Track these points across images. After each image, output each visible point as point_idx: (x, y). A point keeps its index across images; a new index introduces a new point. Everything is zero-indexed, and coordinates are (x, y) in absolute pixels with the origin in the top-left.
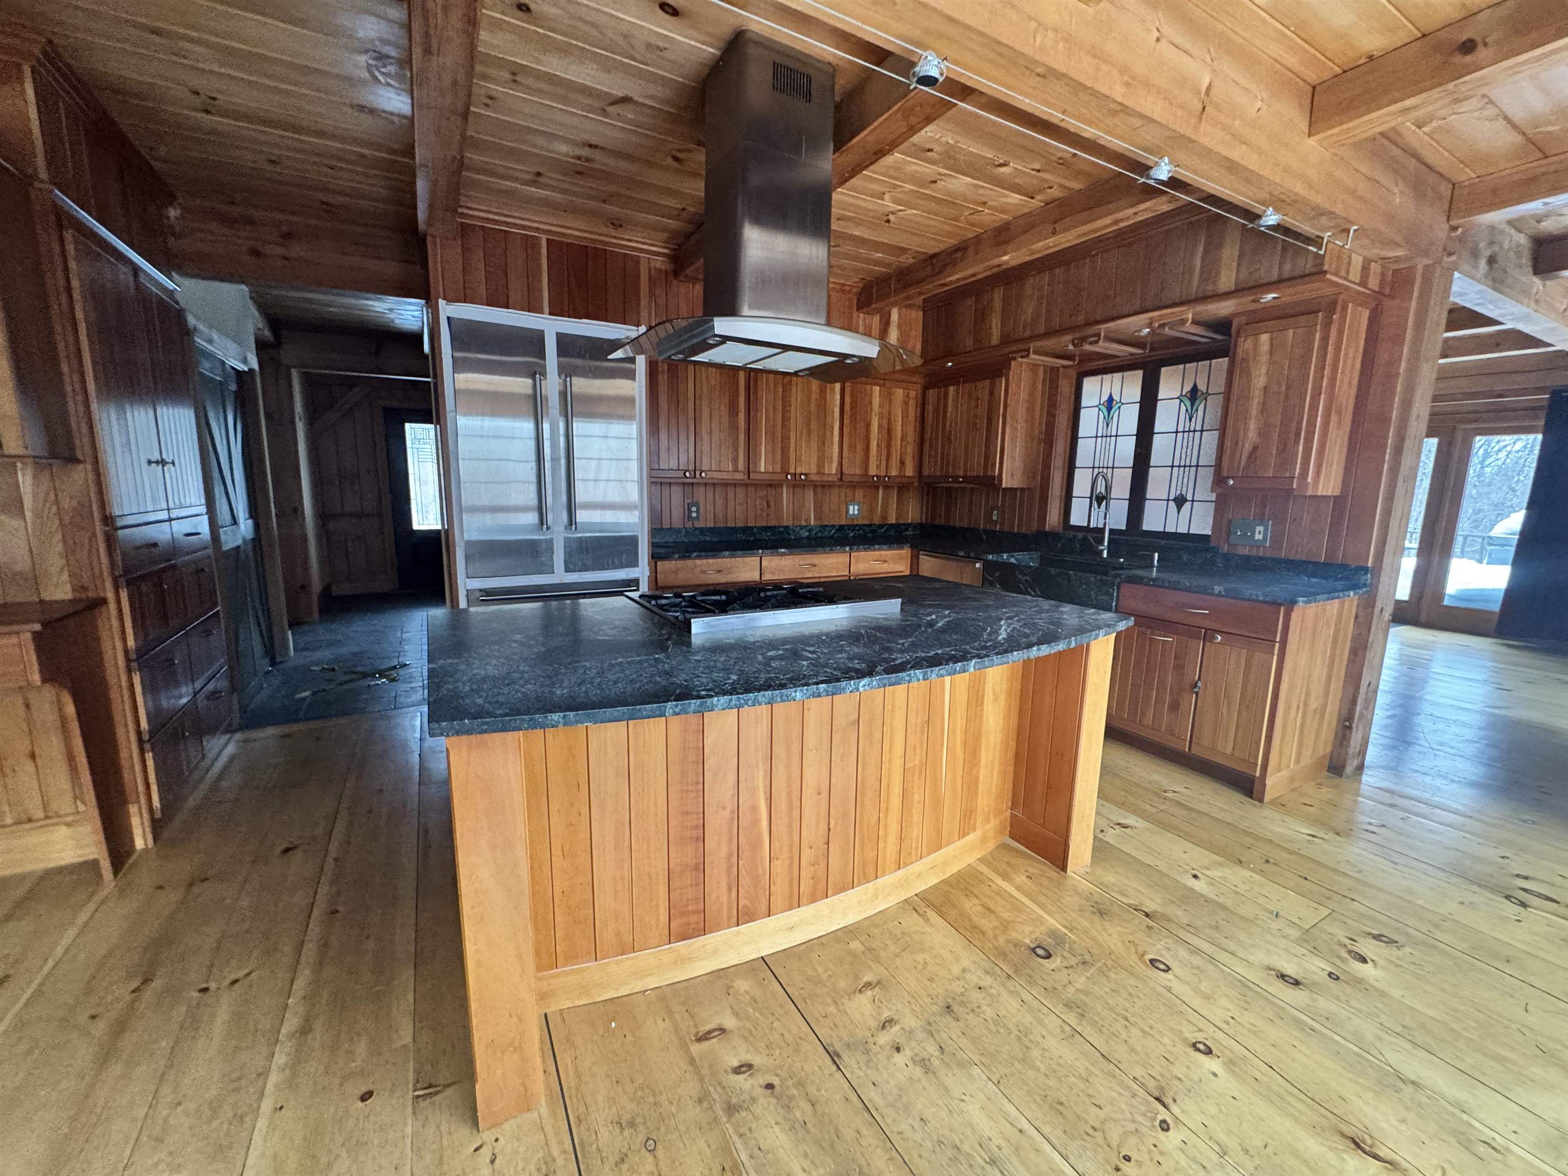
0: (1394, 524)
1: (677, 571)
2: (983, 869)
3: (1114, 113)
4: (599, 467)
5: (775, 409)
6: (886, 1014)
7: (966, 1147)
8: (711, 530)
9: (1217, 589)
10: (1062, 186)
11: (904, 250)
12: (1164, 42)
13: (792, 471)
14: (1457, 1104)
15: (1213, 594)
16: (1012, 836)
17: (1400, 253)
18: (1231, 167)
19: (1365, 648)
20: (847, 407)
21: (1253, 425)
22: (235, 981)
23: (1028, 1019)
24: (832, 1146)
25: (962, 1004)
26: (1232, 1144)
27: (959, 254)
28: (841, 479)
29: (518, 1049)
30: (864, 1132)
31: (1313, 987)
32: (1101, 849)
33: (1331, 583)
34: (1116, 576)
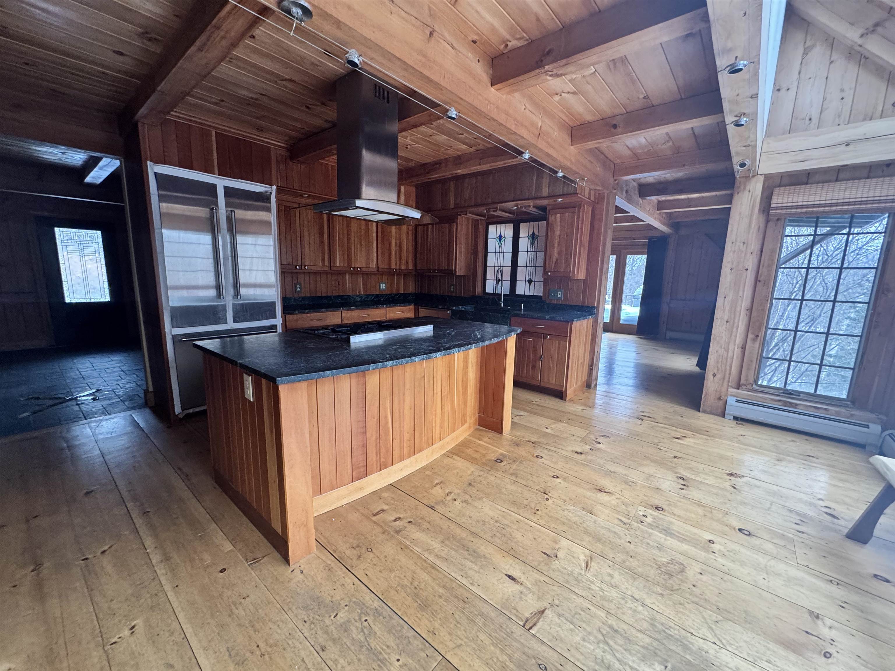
0: (602, 289)
1: (297, 320)
2: (471, 438)
3: (511, 134)
4: (251, 263)
5: (343, 234)
6: (447, 491)
7: (487, 520)
8: (309, 298)
9: (547, 317)
10: (483, 145)
11: (411, 160)
12: (527, 110)
13: (353, 266)
14: (625, 475)
15: (545, 319)
16: (480, 425)
17: (600, 188)
18: (548, 155)
19: (596, 337)
20: (380, 234)
21: (556, 250)
22: (104, 552)
23: (499, 481)
24: (440, 531)
25: (474, 482)
26: (567, 499)
27: (438, 166)
28: (378, 271)
29: (306, 526)
30: (450, 525)
31: (586, 453)
32: (513, 424)
33: (584, 313)
34: (509, 314)
